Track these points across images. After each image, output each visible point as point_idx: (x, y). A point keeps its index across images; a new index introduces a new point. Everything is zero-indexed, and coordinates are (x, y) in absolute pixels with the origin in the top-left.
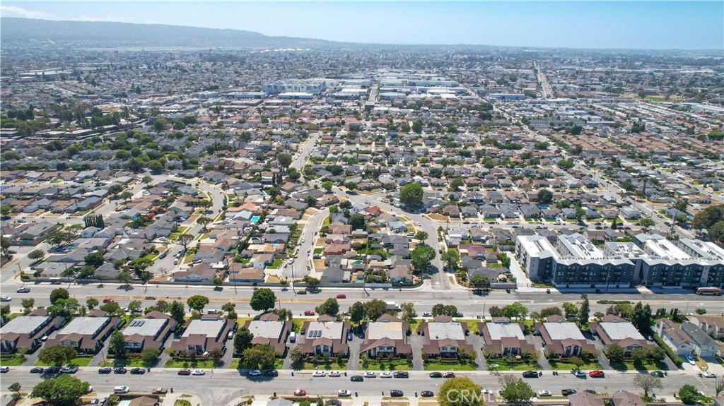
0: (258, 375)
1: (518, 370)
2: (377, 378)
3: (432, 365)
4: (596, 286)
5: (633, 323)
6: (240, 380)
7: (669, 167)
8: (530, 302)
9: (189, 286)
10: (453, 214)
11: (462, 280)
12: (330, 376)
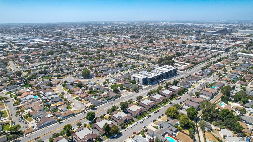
0: (117, 136)
1: (167, 103)
2: (145, 120)
3: (152, 111)
4: (157, 81)
5: (175, 85)
6: (113, 140)
7: (134, 52)
8: (149, 90)
9: (47, 127)
10: (103, 75)
11: (129, 90)
12: (135, 125)
